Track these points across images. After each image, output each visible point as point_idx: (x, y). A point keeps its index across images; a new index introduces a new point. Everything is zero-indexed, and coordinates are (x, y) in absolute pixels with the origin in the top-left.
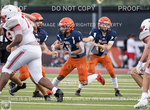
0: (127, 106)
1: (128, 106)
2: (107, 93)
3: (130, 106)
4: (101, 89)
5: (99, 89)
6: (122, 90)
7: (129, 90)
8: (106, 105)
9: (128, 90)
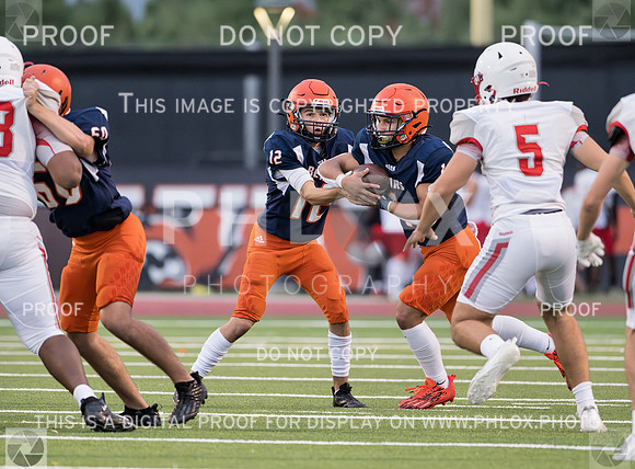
0: (383, 443)
1: (387, 443)
2: (304, 396)
3: (393, 444)
4: (279, 379)
5: (269, 379)
6: (362, 380)
7: (391, 383)
8: (300, 442)
9: (385, 380)
